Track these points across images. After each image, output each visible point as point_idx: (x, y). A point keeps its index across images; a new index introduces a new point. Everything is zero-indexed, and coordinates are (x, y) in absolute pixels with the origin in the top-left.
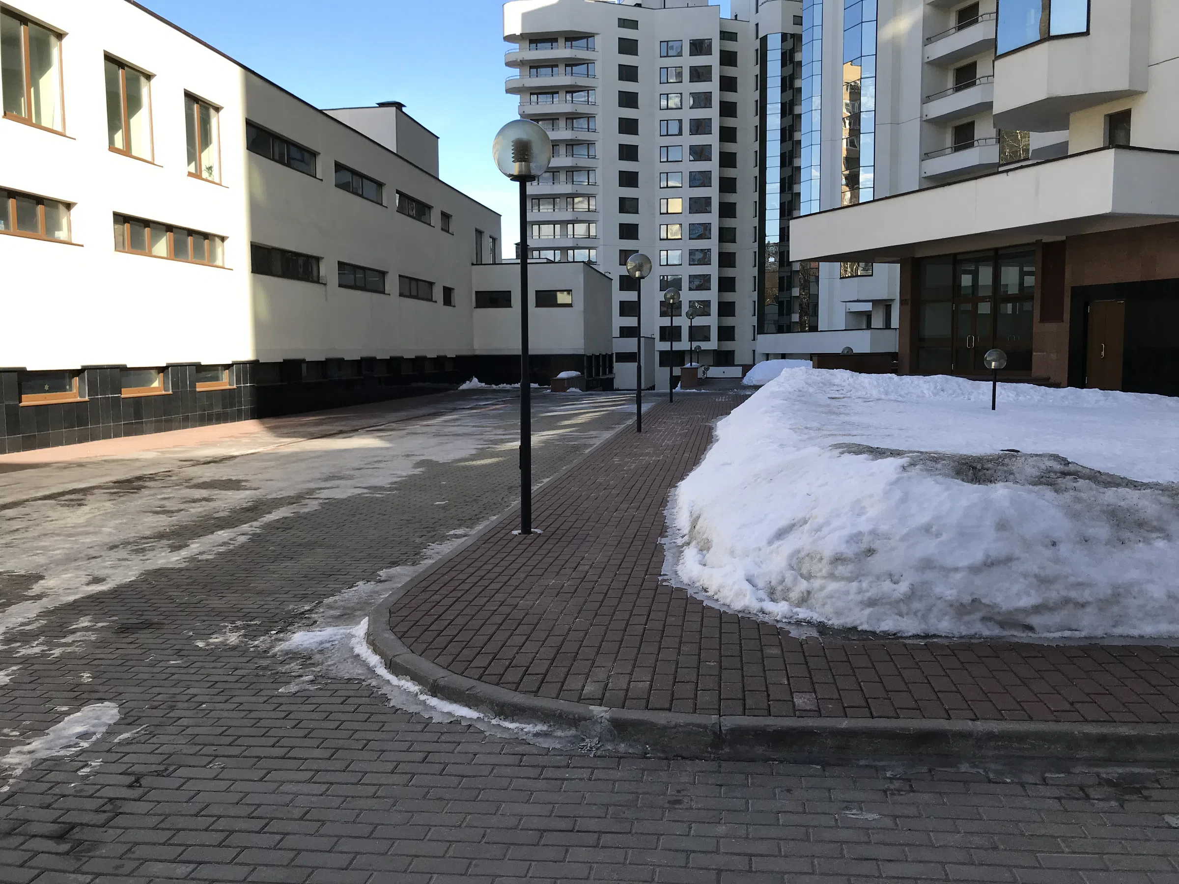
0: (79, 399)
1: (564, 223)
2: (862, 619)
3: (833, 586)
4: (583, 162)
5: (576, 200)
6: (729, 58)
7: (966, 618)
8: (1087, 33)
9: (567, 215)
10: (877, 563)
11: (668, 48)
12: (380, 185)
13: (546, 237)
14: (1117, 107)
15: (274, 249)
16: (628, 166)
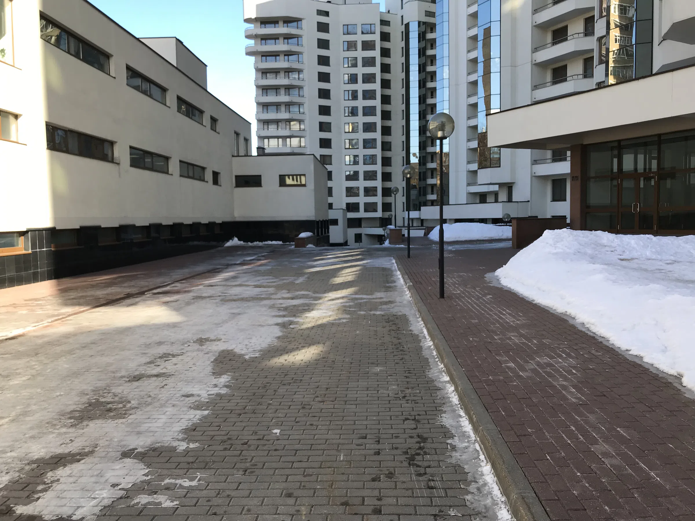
1: (284, 138)
4: (296, 99)
5: (292, 123)
6: (385, 37)
9: (286, 133)
11: (348, 30)
12: (164, 89)
16: (324, 102)
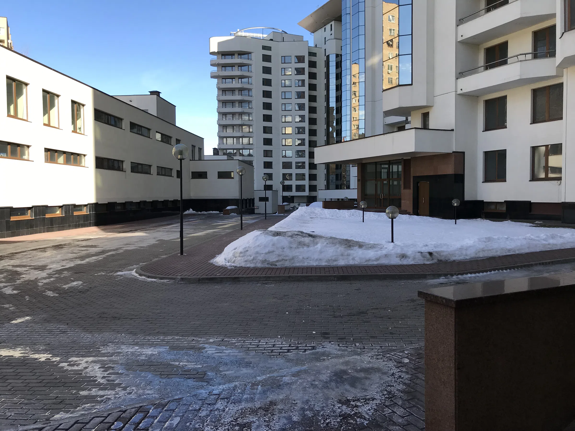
0: (30, 218)
1: (238, 137)
2: (243, 265)
3: (239, 258)
4: (246, 110)
5: (244, 127)
6: (312, 64)
7: (264, 264)
8: (412, 84)
9: (239, 134)
10: (248, 253)
11: (284, 59)
12: (149, 130)
13: (230, 144)
14: (425, 111)
15: (105, 158)
16: (267, 112)
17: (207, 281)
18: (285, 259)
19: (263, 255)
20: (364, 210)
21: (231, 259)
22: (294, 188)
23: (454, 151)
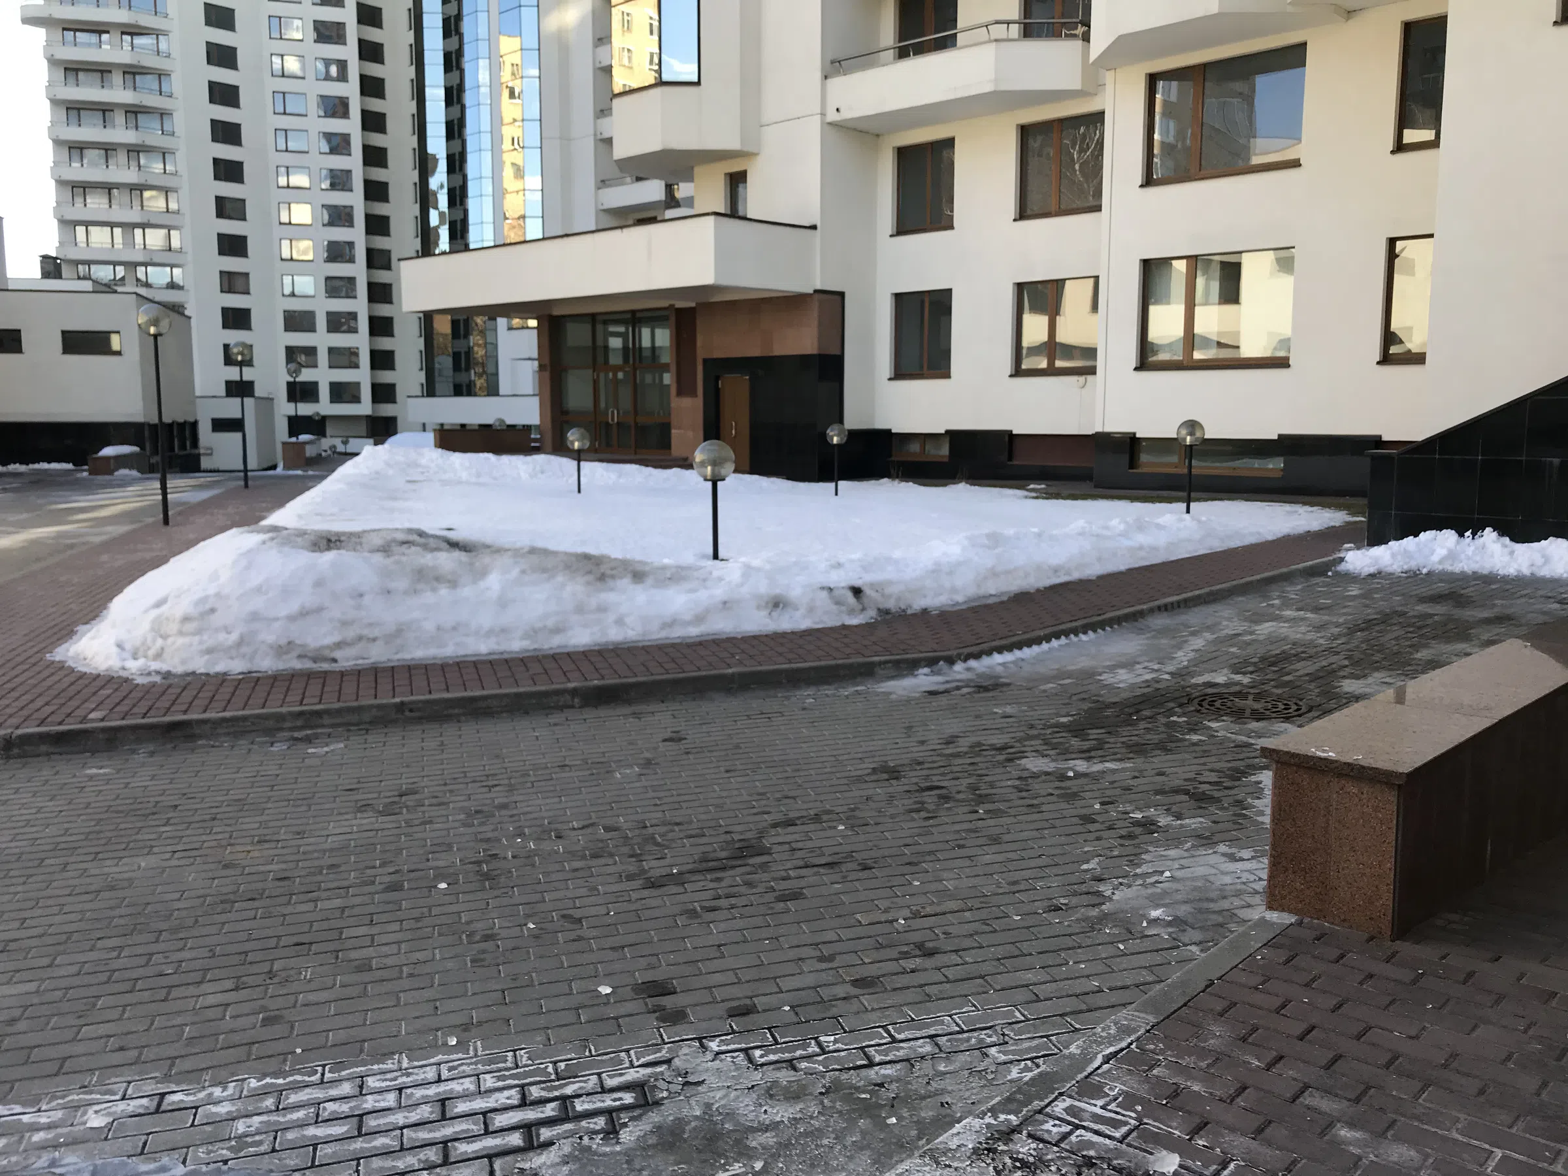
1: (129, 227)
2: (200, 665)
3: (181, 641)
4: (154, 139)
5: (147, 194)
7: (285, 657)
8: (698, 83)
9: (134, 216)
10: (217, 620)
13: (99, 245)
14: (735, 167)
17: (44, 748)
18: (371, 636)
19: (277, 625)
20: (579, 456)
21: (144, 643)
22: (324, 392)
23: (819, 287)
